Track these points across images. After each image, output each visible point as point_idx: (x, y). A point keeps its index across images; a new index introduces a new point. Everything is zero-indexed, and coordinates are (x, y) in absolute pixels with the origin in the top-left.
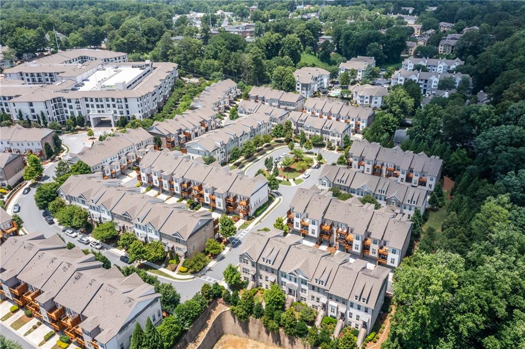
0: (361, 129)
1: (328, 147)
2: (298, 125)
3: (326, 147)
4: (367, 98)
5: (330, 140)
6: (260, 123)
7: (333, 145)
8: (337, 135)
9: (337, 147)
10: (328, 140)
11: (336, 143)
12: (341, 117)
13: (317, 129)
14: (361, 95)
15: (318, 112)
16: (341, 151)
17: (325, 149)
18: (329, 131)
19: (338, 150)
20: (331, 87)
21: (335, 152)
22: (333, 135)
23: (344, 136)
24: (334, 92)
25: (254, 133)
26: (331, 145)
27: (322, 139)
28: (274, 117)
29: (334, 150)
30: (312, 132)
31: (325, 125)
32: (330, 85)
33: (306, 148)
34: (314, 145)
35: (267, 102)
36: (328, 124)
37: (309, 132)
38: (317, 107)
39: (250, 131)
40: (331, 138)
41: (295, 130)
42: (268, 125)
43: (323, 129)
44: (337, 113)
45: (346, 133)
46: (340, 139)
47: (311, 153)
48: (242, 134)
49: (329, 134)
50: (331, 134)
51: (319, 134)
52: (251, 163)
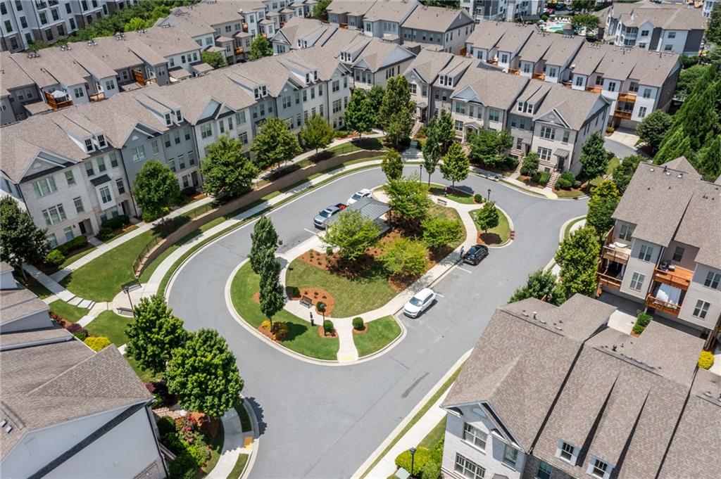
0: (635, 117)
1: (524, 174)
2: (434, 93)
3: (518, 173)
4: (645, 33)
5: (534, 150)
6: (302, 80)
7: (541, 168)
8: (560, 133)
9: (556, 176)
10: (529, 147)
11: (554, 161)
12: (575, 78)
13: (492, 109)
14: (628, 24)
15: (504, 61)
16: (568, 189)
17: (513, 178)
18: (535, 118)
19: (560, 187)
20: (547, 14)
21: (548, 193)
22: (548, 133)
23: (585, 139)
24: (554, 24)
25: (273, 109)
26: (536, 167)
27: (505, 143)
28: (364, 66)
29: (544, 184)
30: (475, 120)
31: (522, 99)
32: (545, 10)
33: (446, 172)
34: (475, 161)
35: (369, 30)
36: (532, 96)
37: (466, 119)
38: (502, 47)
39: (253, 101)
40: (538, 142)
41: (424, 110)
42: (336, 89)
43: (515, 111)
44: (563, 63)
45: (593, 129)
46: (569, 147)
47: (461, 193)
48: (210, 114)
49: (532, 129)
50: (538, 128)
51: (497, 126)
52: (232, 222)
